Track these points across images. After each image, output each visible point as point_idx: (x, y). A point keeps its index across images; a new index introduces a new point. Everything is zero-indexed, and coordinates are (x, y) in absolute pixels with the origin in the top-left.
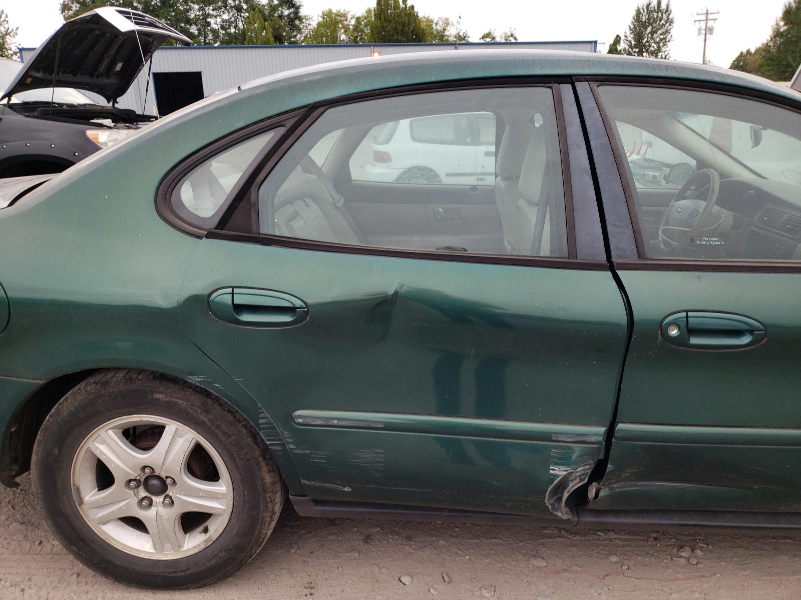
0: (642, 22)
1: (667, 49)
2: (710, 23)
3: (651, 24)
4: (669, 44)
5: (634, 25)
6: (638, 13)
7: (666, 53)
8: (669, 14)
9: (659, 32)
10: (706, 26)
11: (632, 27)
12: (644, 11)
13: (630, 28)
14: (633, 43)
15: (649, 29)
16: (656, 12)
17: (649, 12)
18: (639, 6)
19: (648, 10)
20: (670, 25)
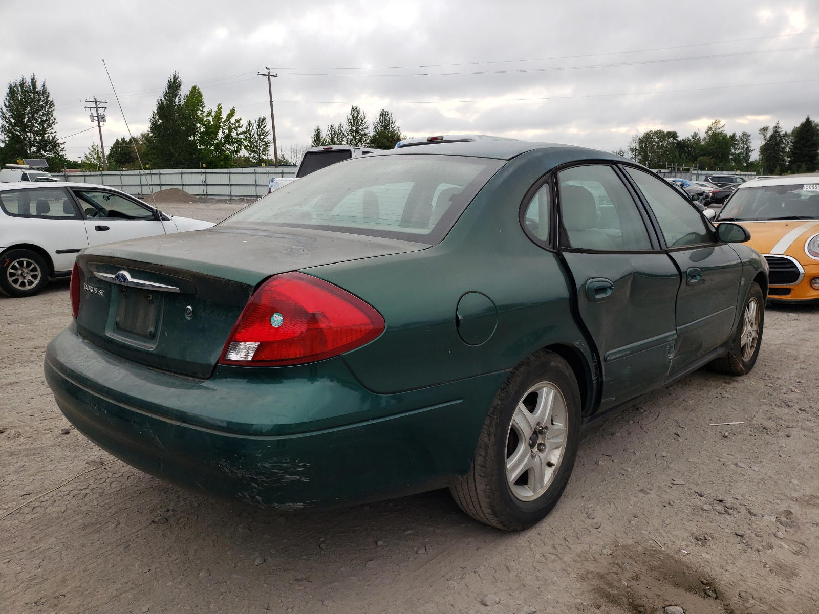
0: (19, 101)
1: (53, 131)
2: (101, 111)
3: (29, 104)
4: (53, 126)
5: (9, 102)
6: (12, 90)
7: (53, 135)
8: (48, 97)
9: (41, 113)
10: (98, 114)
11: (7, 104)
12: (18, 90)
13: (5, 104)
14: (13, 121)
15: (28, 109)
16: (31, 92)
17: (24, 92)
18: (12, 84)
19: (22, 89)
20: (50, 108)
